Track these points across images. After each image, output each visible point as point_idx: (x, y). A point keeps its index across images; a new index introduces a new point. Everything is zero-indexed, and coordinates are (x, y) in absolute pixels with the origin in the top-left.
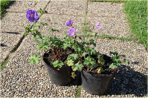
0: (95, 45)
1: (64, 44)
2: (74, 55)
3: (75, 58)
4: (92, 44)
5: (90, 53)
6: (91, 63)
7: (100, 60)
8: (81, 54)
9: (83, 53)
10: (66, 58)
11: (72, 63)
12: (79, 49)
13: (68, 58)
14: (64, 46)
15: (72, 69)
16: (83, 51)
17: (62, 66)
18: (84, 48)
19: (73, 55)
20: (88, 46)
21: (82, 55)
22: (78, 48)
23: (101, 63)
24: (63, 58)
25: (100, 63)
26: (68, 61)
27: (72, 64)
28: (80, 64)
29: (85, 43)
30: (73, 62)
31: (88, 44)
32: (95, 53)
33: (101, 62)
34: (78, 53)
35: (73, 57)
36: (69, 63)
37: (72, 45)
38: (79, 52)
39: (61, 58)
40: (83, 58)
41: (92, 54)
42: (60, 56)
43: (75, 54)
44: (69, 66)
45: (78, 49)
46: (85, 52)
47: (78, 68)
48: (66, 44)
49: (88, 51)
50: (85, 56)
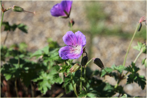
0: (142, 83)
1: (44, 75)
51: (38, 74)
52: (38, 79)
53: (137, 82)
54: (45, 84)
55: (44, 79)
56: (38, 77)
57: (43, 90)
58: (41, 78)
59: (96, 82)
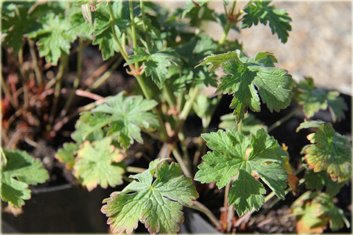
0: (281, 28)
1: (52, 23)
2: (128, 109)
3: (133, 132)
4: (264, 22)
5: (244, 94)
6: (254, 173)
7: (322, 148)
8: (178, 95)
9: (188, 86)
10: (70, 127)
11: (114, 164)
12: (164, 65)
13: (83, 129)
14: (47, 35)
15: (105, 218)
16: (196, 76)
17: (30, 187)
18: (199, 48)
19: (116, 104)
20: (232, 35)
21: (184, 102)
22: (154, 50)
23: (331, 169)
24: (53, 124)
25: (324, 173)
26: (86, 152)
27: (113, 177)
28: (163, 176)
29: (209, 15)
30: (118, 157)
31: (229, 21)
32: (281, 93)
33: (329, 162)
34: (156, 93)
35: (120, 125)
36: (92, 163)
37: (108, 33)
38: (161, 86)
39: (41, 119)
40: (193, 123)
41: (263, 106)
42: (33, 110)
43: (130, 99)
44: (90, 184)
45: (152, 64)
46: (210, 81)
47: (153, 211)
48: (65, 25)
49: (228, 81)
50: (207, 113)
51: (38, 21)
52: (40, 31)
53: (268, 22)
54: (56, 43)
55: (54, 32)
56: (39, 26)
57: (50, 54)
58: (46, 28)
59: (178, 39)
